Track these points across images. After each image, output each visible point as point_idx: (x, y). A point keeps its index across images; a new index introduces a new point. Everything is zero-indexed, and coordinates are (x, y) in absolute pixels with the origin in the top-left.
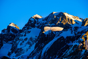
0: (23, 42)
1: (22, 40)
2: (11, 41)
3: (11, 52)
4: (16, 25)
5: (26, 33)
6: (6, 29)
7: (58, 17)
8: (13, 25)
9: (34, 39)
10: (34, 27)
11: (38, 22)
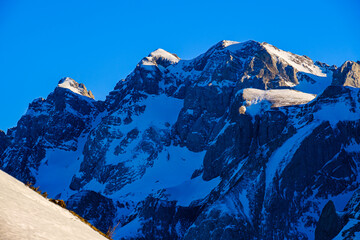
0: (125, 142)
1: (121, 136)
2: (72, 141)
3: (83, 178)
4: (81, 86)
5: (130, 114)
6: (45, 98)
7: (241, 59)
8: (72, 85)
9: (162, 133)
10: (157, 93)
11: (169, 75)
